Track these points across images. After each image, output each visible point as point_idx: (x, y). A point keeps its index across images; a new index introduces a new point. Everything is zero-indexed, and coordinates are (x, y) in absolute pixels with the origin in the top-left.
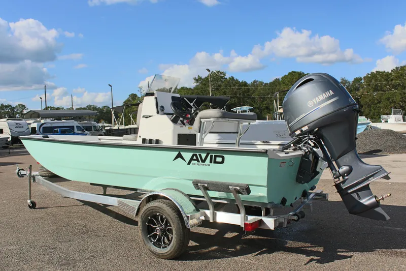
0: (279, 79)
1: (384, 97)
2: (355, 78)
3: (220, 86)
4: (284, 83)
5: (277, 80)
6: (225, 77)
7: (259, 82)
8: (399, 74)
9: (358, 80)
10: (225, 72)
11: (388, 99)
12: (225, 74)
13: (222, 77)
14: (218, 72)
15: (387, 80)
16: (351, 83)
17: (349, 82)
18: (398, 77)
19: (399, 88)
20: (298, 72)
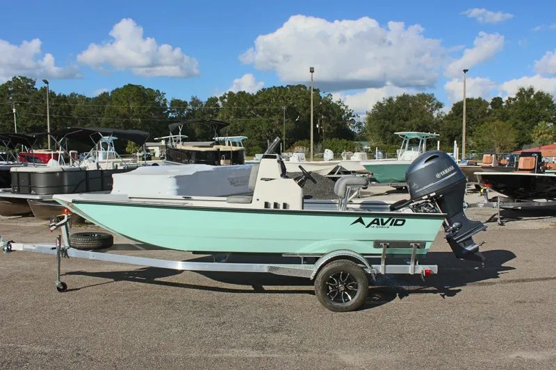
0: (108, 93)
1: (248, 125)
2: (210, 97)
3: (26, 100)
4: (117, 100)
5: (105, 94)
6: (35, 87)
7: (79, 96)
8: (266, 98)
9: (213, 101)
10: (33, 79)
11: (253, 127)
12: (34, 83)
13: (29, 87)
14: (24, 78)
15: (251, 104)
16: (204, 104)
17: (201, 102)
18: (264, 101)
19: (266, 115)
20: (137, 86)
